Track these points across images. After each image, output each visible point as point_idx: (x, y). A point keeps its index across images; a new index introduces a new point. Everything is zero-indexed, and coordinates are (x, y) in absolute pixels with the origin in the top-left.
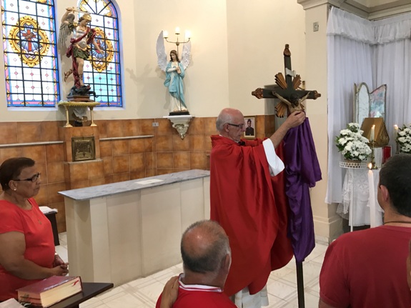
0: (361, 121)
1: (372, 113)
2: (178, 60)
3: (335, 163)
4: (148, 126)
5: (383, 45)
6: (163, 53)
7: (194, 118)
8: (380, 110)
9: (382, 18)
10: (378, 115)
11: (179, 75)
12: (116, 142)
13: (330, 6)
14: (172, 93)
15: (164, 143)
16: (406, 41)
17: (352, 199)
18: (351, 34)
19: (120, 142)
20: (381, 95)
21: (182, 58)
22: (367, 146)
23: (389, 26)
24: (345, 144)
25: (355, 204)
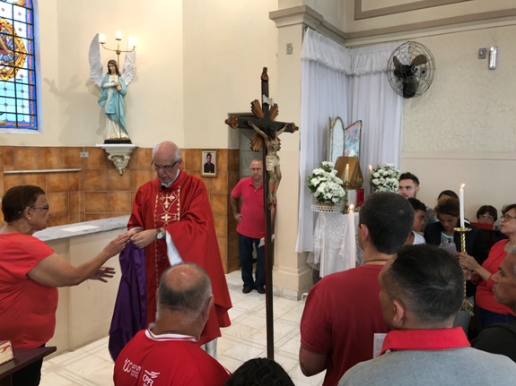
0: (335, 160)
1: (346, 151)
2: (117, 73)
3: (306, 206)
4: (73, 157)
5: (359, 76)
6: (98, 62)
7: (137, 148)
8: (354, 148)
9: (360, 46)
10: (352, 153)
11: (119, 92)
12: (27, 176)
13: (305, 27)
14: (109, 115)
15: (95, 179)
16: (383, 74)
17: (323, 247)
18: (327, 60)
19: (34, 176)
20: (356, 132)
21: (124, 71)
22: (341, 188)
23: (365, 56)
24: (318, 185)
25: (327, 253)
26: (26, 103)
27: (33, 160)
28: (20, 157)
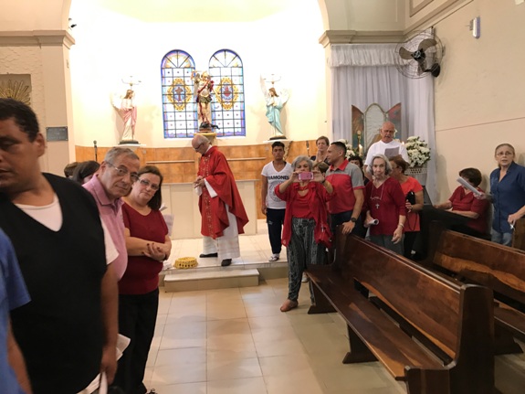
4: (262, 150)
7: (292, 142)
14: (271, 123)
20: (397, 113)
26: (239, 121)
27: (240, 153)
28: (233, 151)
